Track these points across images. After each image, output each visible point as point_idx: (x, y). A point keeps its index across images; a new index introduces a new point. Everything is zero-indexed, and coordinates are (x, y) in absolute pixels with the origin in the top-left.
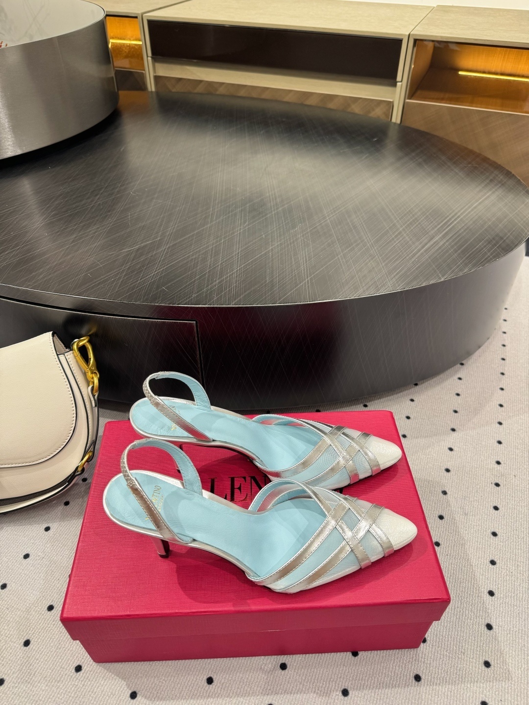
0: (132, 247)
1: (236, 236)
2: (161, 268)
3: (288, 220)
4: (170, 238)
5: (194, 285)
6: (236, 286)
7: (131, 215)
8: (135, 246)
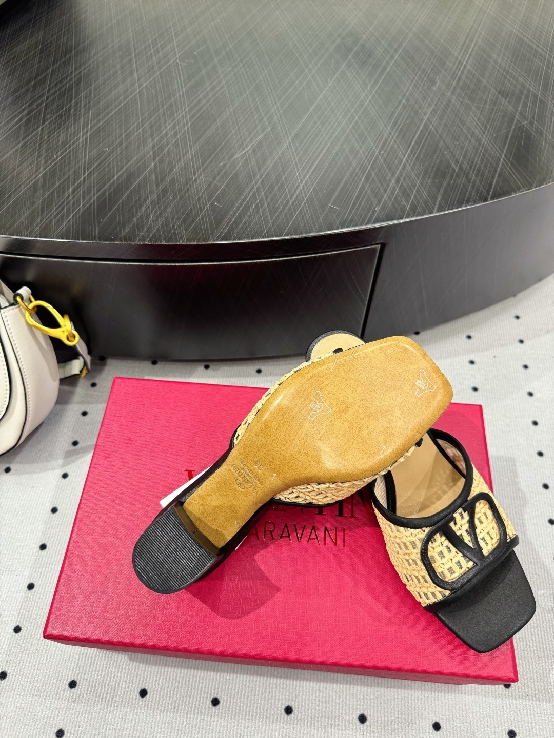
0: (244, 149)
1: (369, 108)
2: (306, 175)
3: (417, 72)
4: (283, 125)
5: (366, 192)
6: (422, 185)
7: (204, 97)
8: (247, 146)
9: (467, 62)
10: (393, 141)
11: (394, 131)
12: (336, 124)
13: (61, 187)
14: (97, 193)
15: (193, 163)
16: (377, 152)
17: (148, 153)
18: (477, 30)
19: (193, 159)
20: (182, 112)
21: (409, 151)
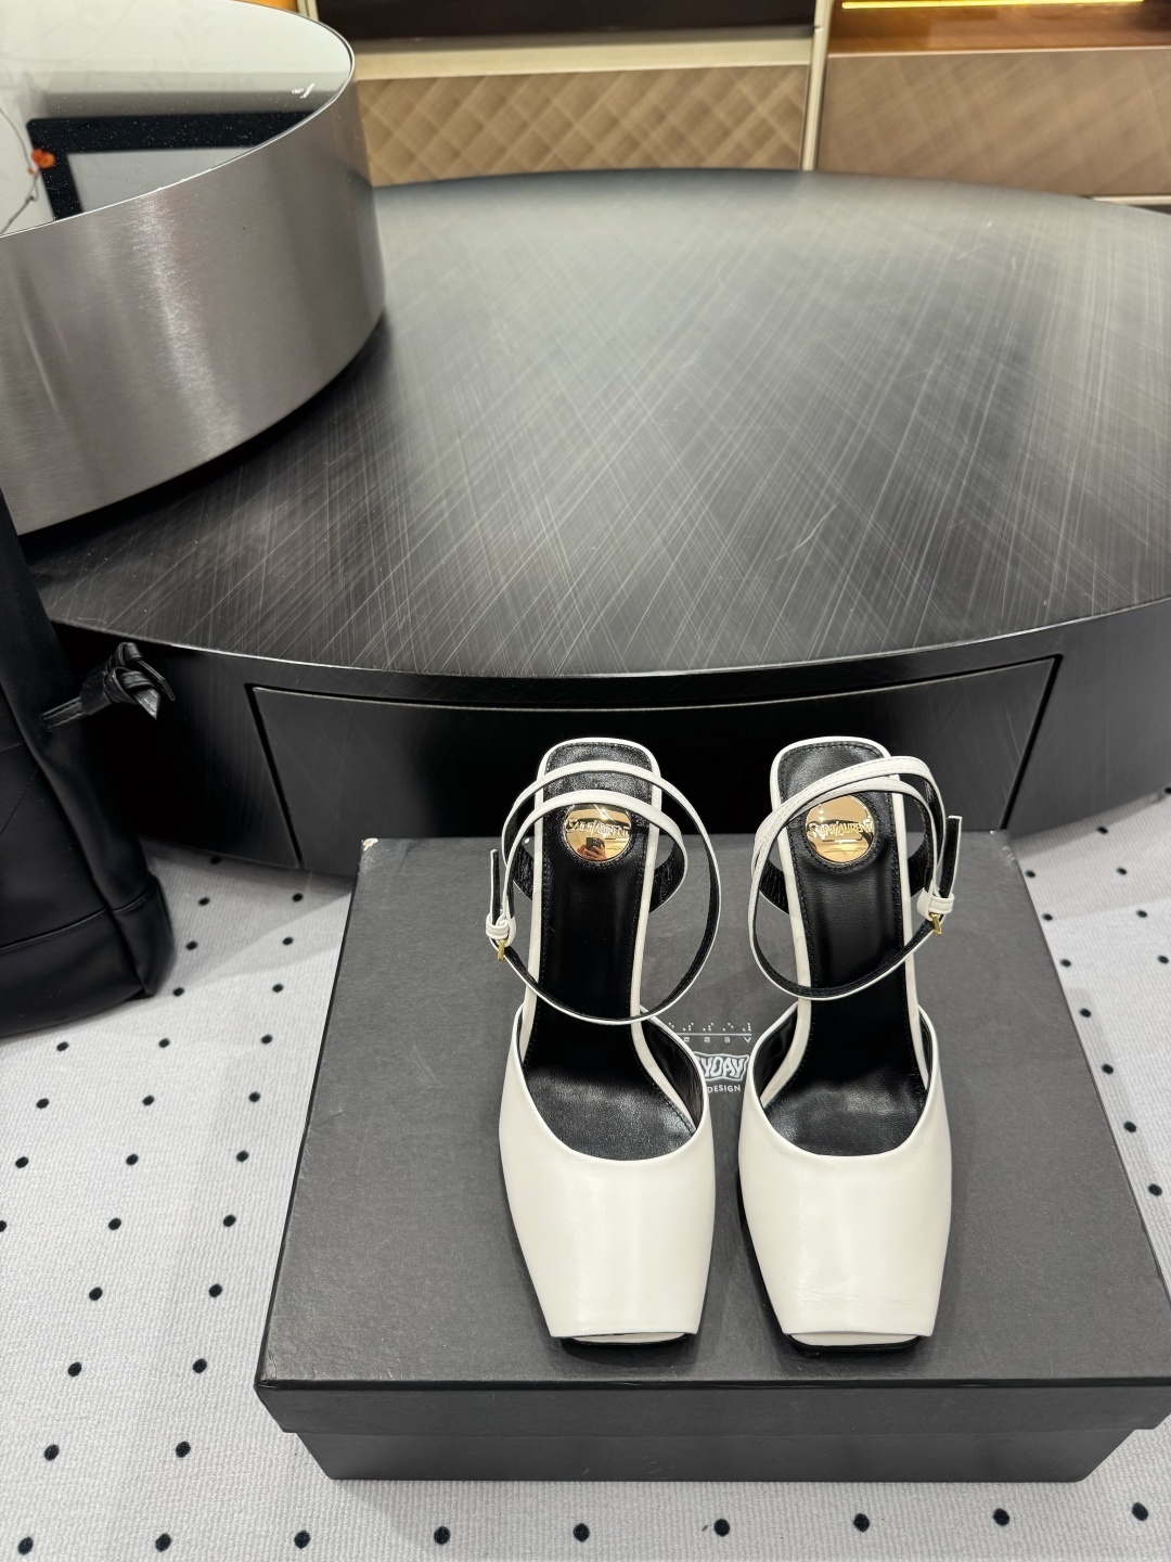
0: (806, 535)
2: (917, 563)
4: (856, 501)
5: (1021, 582)
6: (1102, 567)
8: (809, 531)
9: (1103, 397)
10: (1033, 510)
11: (1030, 497)
12: (936, 493)
13: (543, 603)
14: (602, 608)
15: (735, 559)
16: (1015, 527)
17: (659, 550)
18: (1100, 354)
19: (732, 554)
20: (689, 491)
21: (1064, 523)
